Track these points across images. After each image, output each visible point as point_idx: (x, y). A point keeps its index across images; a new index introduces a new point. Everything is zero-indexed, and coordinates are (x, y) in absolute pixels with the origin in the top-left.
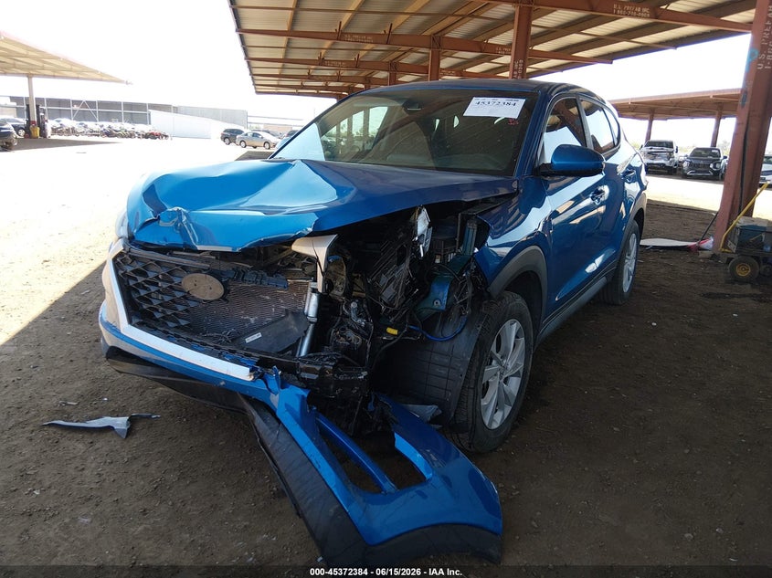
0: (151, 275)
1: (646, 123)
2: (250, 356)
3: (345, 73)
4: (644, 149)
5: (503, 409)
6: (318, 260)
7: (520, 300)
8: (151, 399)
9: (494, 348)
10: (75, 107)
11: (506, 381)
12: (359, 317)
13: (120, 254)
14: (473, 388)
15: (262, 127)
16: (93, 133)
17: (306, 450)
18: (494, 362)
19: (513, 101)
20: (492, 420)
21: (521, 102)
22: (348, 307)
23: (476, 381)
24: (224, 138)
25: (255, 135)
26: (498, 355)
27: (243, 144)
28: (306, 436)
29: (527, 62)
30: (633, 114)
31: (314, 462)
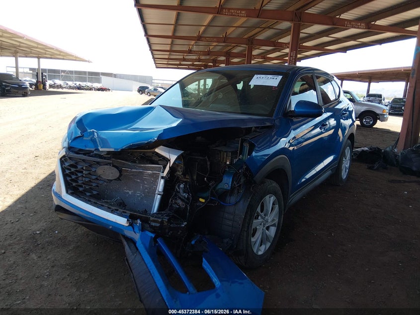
0: (79, 167)
1: (367, 84)
2: (125, 212)
3: (203, 58)
4: (366, 98)
5: (265, 244)
6: (169, 160)
7: (274, 184)
8: (80, 232)
9: (259, 209)
10: (63, 74)
11: (268, 228)
12: (184, 192)
13: (64, 156)
14: (246, 231)
15: (160, 85)
16: (71, 88)
17: (148, 265)
18: (259, 217)
19: (275, 77)
20: (258, 250)
21: (280, 77)
22: (179, 187)
23: (248, 227)
24: (139, 91)
25: (155, 90)
26: (262, 214)
27: (149, 94)
28: (149, 258)
29: (298, 52)
30: (360, 79)
31: (151, 272)
